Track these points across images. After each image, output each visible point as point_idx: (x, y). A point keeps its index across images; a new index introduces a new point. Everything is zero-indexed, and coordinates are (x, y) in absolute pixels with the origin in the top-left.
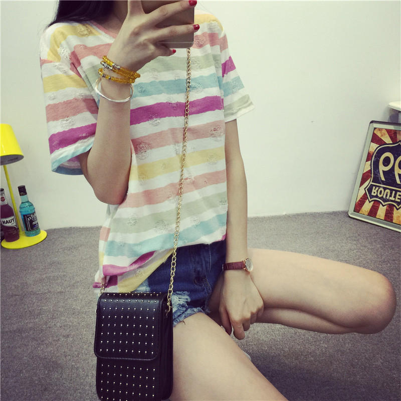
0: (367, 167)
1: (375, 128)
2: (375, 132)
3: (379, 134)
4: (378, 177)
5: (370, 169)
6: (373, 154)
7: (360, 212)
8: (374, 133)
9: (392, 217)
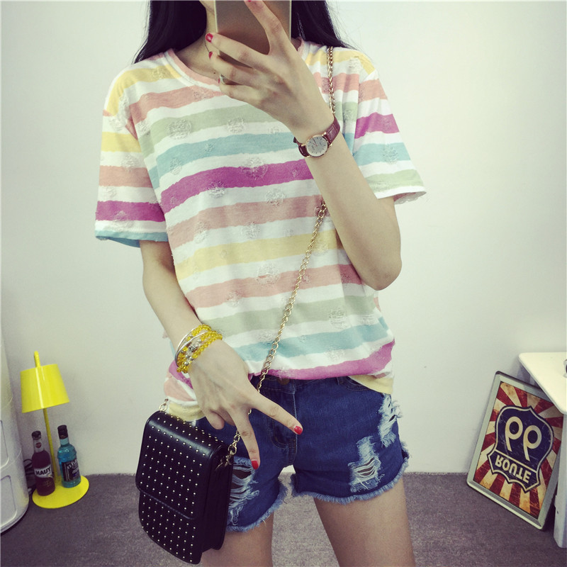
0: (491, 428)
1: (502, 382)
2: (501, 387)
3: (506, 390)
4: (503, 445)
5: (494, 431)
6: (499, 414)
7: (481, 483)
9: (519, 500)
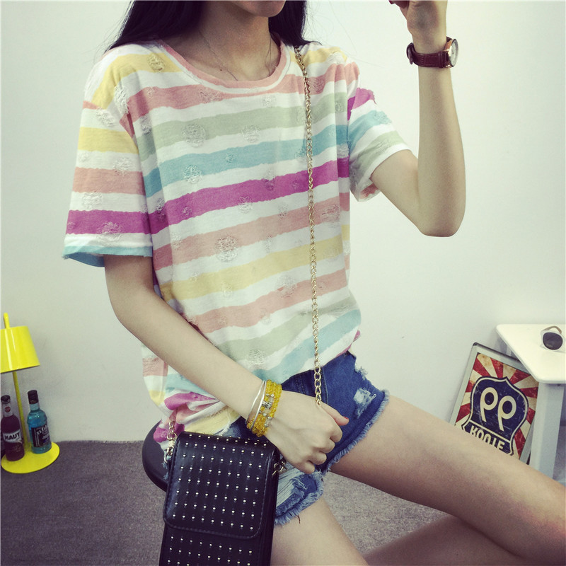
0: (467, 399)
1: (478, 354)
2: (478, 358)
3: (482, 361)
4: (478, 416)
5: (469, 402)
6: (475, 385)
8: (476, 359)
